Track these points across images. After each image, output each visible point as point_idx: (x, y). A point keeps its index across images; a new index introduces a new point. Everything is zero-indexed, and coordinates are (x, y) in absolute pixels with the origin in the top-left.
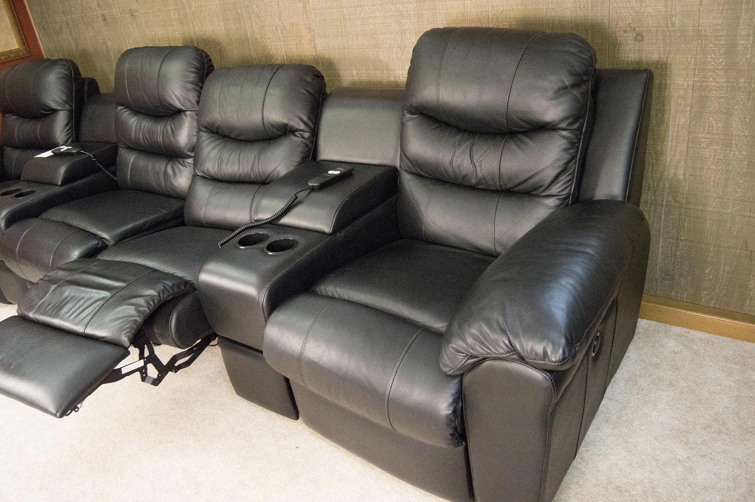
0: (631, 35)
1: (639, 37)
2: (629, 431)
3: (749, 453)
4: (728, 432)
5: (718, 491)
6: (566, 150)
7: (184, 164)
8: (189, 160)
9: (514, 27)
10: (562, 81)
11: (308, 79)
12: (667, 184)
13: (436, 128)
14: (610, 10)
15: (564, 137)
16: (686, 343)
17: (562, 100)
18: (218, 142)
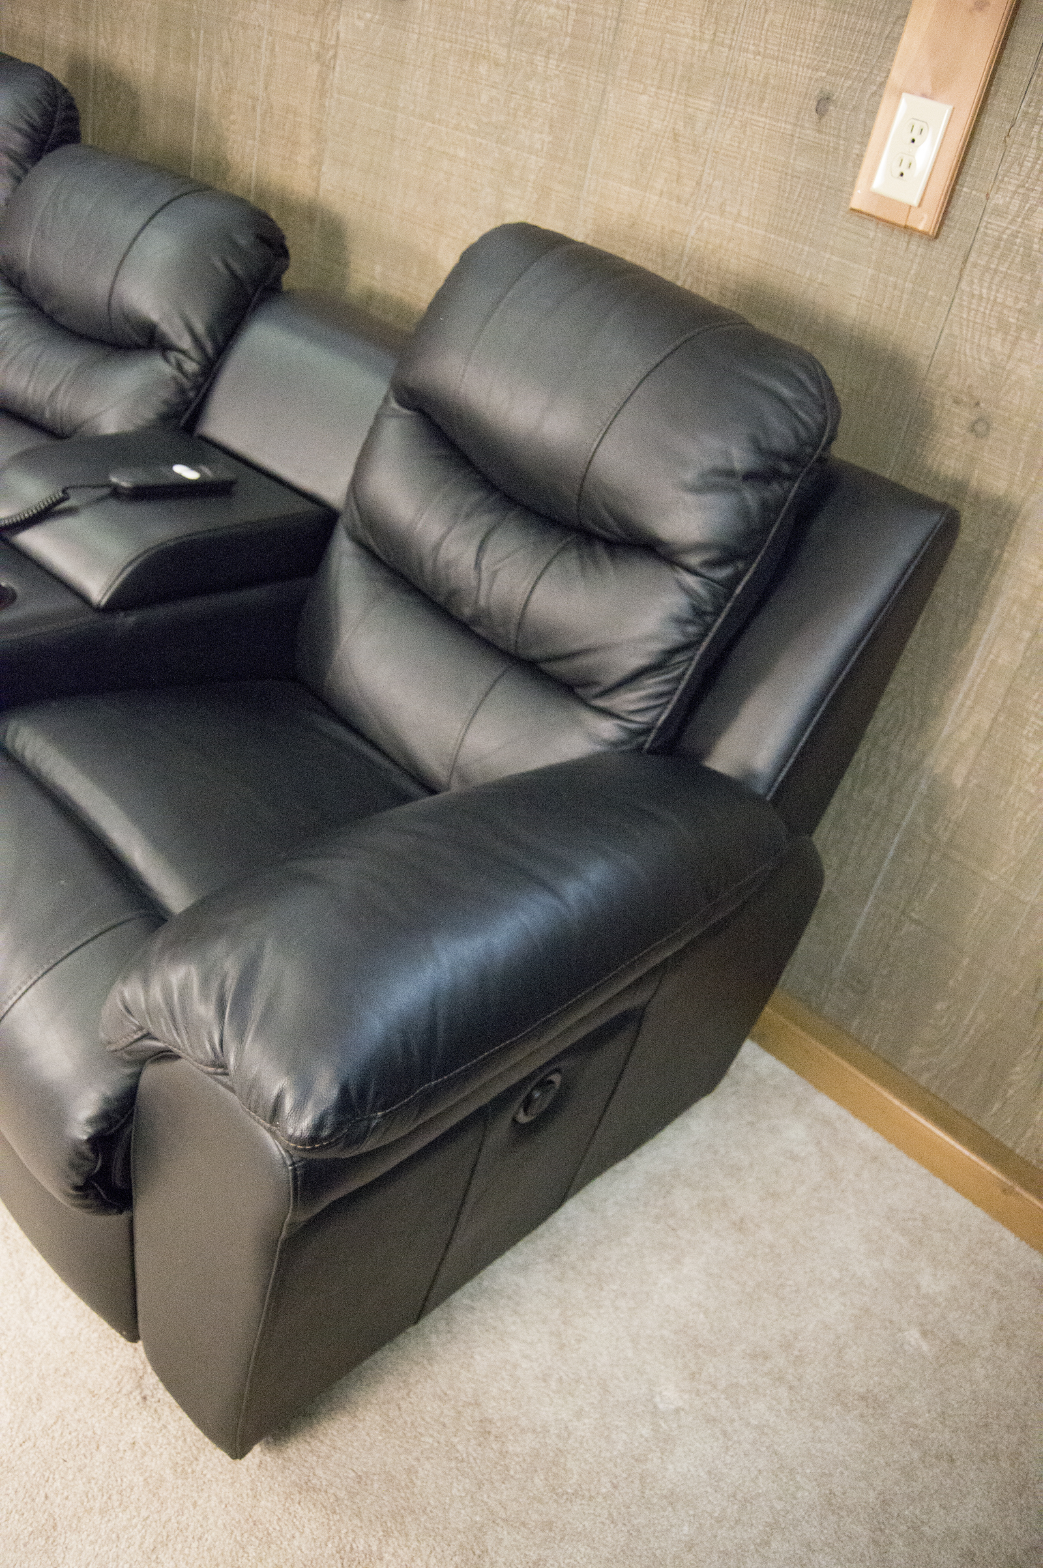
0: (965, 415)
1: (980, 427)
2: (587, 1298)
3: (813, 1451)
4: (796, 1383)
5: (694, 1516)
6: (679, 621)
10: (728, 458)
11: (243, 242)
12: (923, 787)
13: (438, 457)
14: (942, 338)
15: (687, 591)
16: (825, 1143)
17: (710, 499)
18: (15, 310)
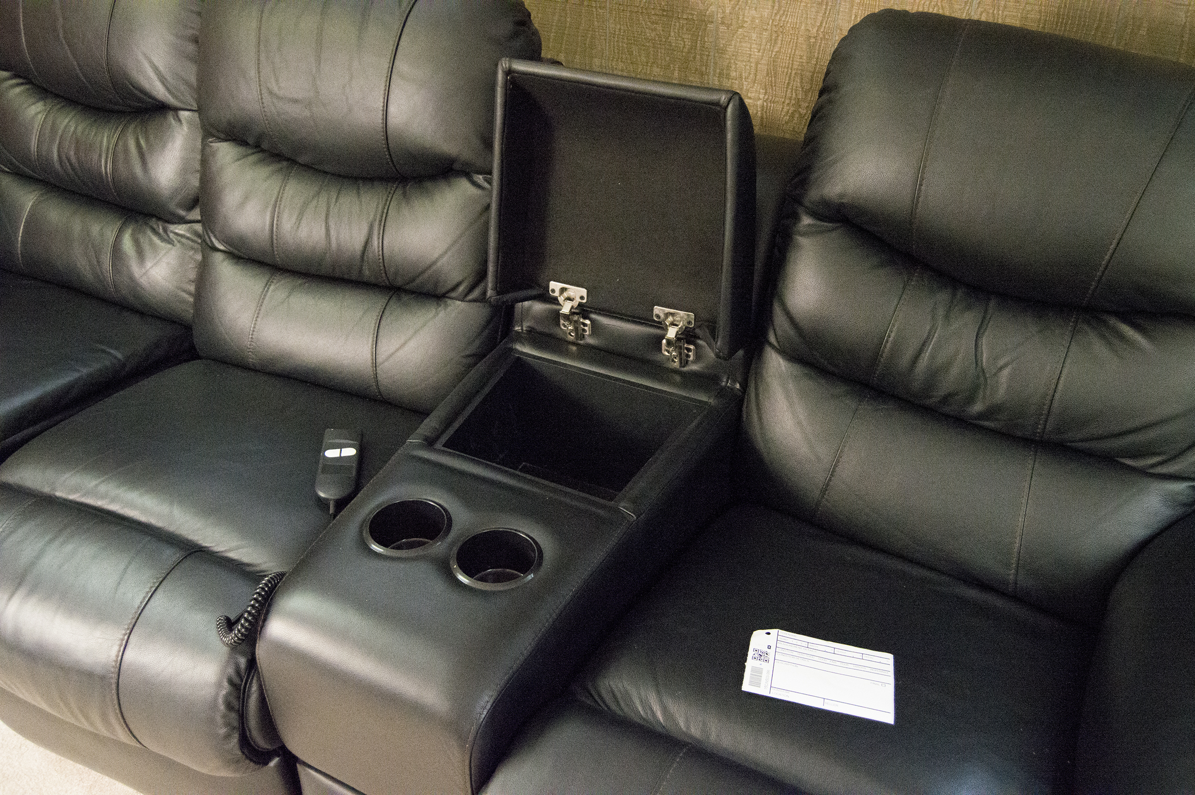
7: (166, 237)
8: (180, 227)
9: (1032, 26)
